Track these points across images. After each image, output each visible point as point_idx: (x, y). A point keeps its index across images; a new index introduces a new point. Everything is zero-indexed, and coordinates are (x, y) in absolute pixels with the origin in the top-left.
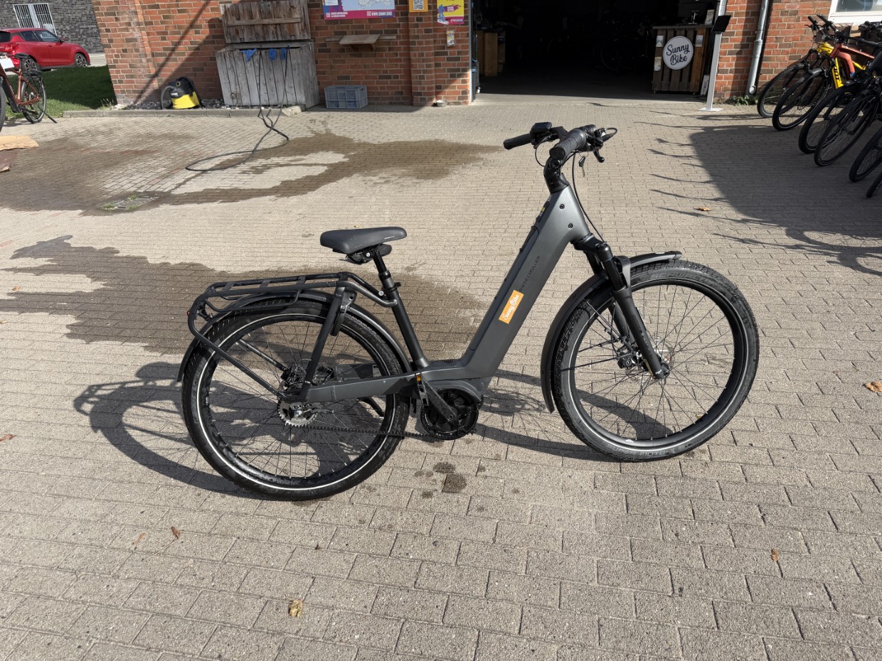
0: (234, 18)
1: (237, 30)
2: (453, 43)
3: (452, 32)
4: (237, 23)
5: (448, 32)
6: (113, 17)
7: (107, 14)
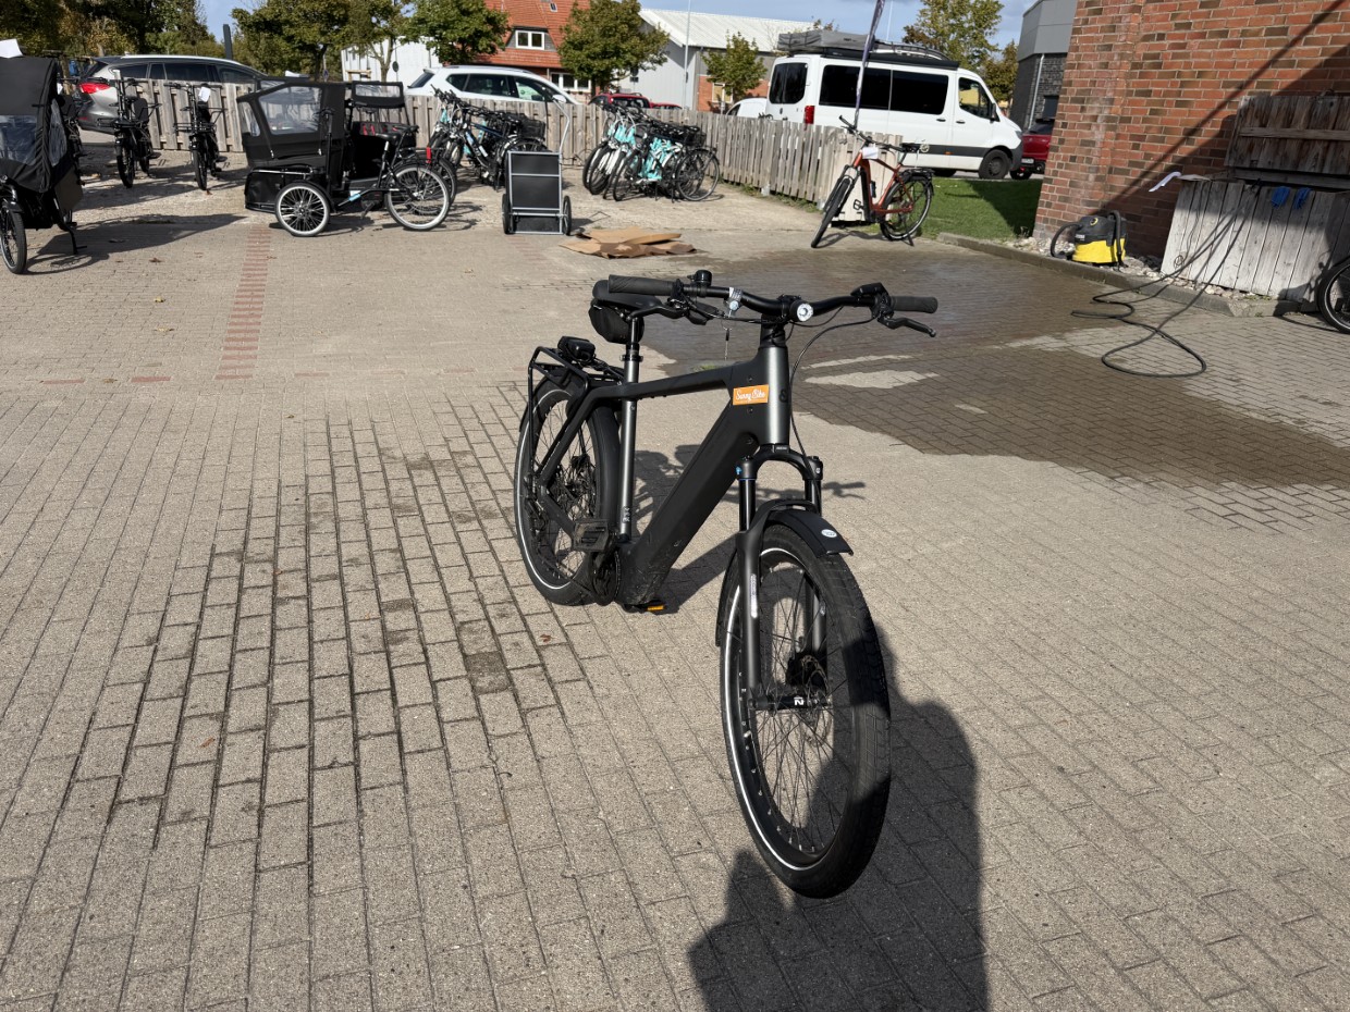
0: (1257, 122)
1: (1253, 143)
4: (1258, 131)
6: (1079, 105)
7: (1074, 100)
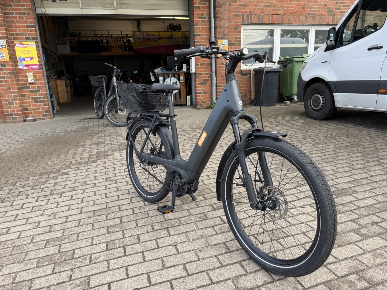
2: (33, 81)
3: (31, 74)
5: (28, 74)
